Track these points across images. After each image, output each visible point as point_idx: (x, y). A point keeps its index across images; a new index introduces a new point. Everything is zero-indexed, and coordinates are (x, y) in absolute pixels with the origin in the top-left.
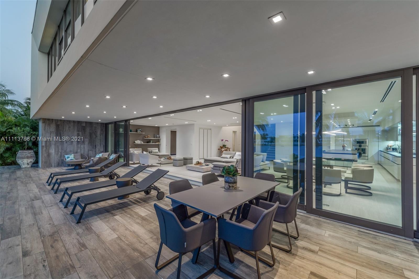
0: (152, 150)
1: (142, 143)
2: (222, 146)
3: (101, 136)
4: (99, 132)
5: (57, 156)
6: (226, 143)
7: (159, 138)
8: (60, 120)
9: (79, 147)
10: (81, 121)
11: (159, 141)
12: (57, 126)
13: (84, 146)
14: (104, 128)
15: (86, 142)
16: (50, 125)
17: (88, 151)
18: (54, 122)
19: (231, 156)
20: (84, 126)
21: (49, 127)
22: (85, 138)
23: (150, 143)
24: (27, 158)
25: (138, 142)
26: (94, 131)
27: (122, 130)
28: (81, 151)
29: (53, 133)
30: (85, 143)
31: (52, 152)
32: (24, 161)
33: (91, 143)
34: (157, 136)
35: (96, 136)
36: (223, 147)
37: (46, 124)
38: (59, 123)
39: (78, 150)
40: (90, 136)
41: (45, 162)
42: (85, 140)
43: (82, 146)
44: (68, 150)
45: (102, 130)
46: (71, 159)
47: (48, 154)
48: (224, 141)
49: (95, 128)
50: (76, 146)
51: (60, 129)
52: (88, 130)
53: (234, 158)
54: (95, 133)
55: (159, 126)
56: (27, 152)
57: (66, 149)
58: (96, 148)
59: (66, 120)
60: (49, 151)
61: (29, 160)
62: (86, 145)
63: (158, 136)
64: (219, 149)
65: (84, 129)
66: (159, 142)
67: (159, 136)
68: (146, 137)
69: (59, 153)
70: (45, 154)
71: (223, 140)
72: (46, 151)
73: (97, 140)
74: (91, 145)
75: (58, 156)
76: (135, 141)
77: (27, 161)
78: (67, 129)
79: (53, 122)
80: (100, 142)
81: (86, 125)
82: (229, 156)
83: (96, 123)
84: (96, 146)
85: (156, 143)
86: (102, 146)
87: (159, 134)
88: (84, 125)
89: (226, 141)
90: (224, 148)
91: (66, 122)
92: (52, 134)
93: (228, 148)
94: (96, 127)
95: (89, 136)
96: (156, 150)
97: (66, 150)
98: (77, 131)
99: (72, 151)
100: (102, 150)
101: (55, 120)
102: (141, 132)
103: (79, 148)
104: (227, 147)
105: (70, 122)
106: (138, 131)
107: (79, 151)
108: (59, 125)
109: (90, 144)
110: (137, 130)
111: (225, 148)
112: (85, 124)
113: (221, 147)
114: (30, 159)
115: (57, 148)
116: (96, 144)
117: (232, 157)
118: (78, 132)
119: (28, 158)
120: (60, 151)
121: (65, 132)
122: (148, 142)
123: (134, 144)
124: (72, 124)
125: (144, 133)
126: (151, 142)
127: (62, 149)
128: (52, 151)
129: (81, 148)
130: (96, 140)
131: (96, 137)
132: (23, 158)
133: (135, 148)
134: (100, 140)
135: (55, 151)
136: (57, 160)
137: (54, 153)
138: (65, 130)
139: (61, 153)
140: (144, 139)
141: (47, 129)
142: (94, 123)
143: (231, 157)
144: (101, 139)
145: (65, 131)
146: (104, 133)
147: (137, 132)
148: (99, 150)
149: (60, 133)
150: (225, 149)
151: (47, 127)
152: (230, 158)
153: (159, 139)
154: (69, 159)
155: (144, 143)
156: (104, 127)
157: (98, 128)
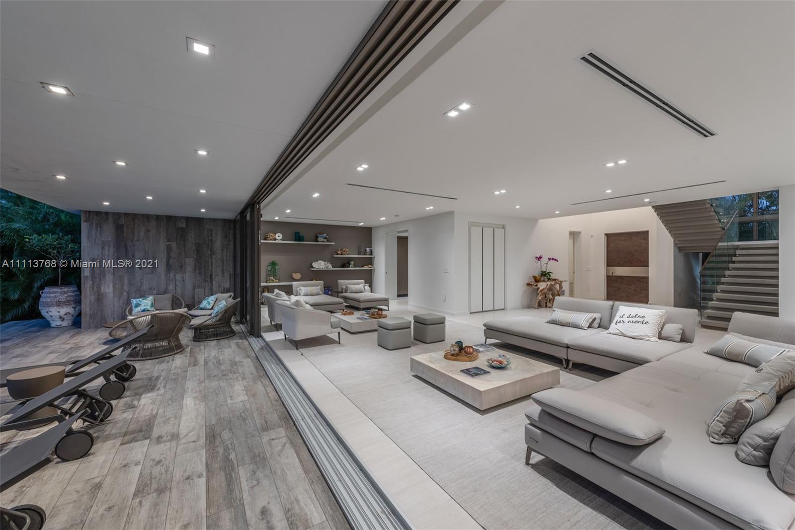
0: (348, 286)
1: (330, 267)
2: (537, 273)
3: (225, 251)
4: (218, 243)
5: (119, 300)
6: (551, 267)
7: (371, 254)
8: (125, 214)
9: (171, 278)
10: (176, 217)
11: (370, 261)
12: (119, 228)
13: (184, 276)
14: (232, 231)
15: (187, 266)
16: (100, 227)
17: (194, 288)
18: (111, 219)
19: (595, 319)
20: (182, 228)
21: (99, 231)
22: (185, 258)
23: (349, 267)
24: (58, 306)
25: (320, 265)
26: (207, 238)
27: (281, 237)
28: (176, 289)
29: (109, 246)
30: (185, 269)
31: (107, 291)
32: (51, 312)
33: (200, 269)
34: (366, 250)
35: (211, 251)
36: (542, 279)
37: (92, 224)
38: (122, 221)
39: (169, 285)
40: (198, 251)
41: (90, 315)
42: (185, 262)
43: (179, 277)
44: (145, 286)
45: (226, 237)
46: (143, 308)
47: (99, 295)
48: (545, 260)
49: (210, 233)
50: (163, 276)
51: (125, 234)
52: (191, 236)
53: (610, 330)
54: (210, 244)
55: (368, 225)
56: (57, 291)
57: (139, 284)
58: (211, 282)
59: (140, 214)
60: (101, 290)
61: (62, 309)
62: (187, 274)
63: (368, 249)
64: (528, 284)
65: (182, 235)
66: (371, 264)
67: (371, 251)
68: (339, 252)
69: (125, 293)
70: (90, 295)
71: (540, 258)
72: (93, 288)
73: (214, 261)
74: (200, 273)
75: (121, 301)
76: (313, 264)
77: (59, 312)
78: (142, 234)
79: (107, 219)
80: (223, 265)
81: (187, 225)
82: (583, 318)
83: (210, 219)
84: (211, 275)
85: (363, 267)
86: (227, 275)
87: (370, 246)
88: (183, 225)
89: (550, 259)
90: (544, 281)
91: (139, 219)
92: (106, 249)
93: (555, 280)
94: (211, 230)
95: (195, 252)
96: (358, 284)
97: (141, 285)
98: (165, 240)
99: (154, 289)
100: (227, 285)
101: (114, 214)
102: (326, 240)
103: (172, 280)
104: (552, 276)
105: (148, 218)
106: (319, 239)
107: (171, 287)
108: (123, 225)
109: (197, 272)
110: (317, 237)
111: (546, 280)
112: (185, 224)
113: (534, 277)
114: (65, 306)
115: (118, 282)
116: (212, 271)
117: (597, 321)
118: (168, 243)
119: (59, 304)
120: (126, 287)
121: (138, 242)
122: (343, 266)
123: (311, 269)
124: (153, 223)
125: (334, 243)
126: (350, 264)
127: (131, 285)
128: (108, 289)
129: (176, 280)
130: (212, 261)
131: (213, 253)
132: (50, 305)
133: (312, 280)
134: (223, 261)
135: (114, 290)
136: (120, 310)
137: (111, 295)
138: (136, 239)
139: (128, 293)
140: (334, 257)
141: (94, 236)
142: (206, 219)
143: (596, 324)
144: (225, 259)
145: (138, 240)
146: (232, 244)
147: (318, 241)
148: (220, 286)
149: (126, 246)
150: (549, 283)
151: (94, 231)
152: (590, 327)
153: (371, 258)
154: (139, 309)
155: (333, 267)
156: (230, 229)
157: (216, 233)
